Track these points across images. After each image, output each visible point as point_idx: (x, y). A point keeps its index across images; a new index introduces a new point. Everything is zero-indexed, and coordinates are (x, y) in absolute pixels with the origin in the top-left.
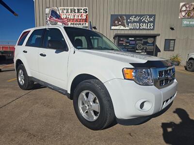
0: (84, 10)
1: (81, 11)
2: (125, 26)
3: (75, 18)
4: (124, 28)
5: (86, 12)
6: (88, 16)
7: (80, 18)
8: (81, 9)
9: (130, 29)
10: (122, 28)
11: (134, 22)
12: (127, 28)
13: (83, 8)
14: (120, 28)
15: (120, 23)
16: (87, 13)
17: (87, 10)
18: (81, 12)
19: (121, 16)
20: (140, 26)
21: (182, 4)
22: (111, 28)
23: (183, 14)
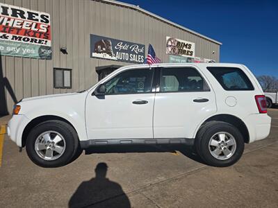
0: (42, 16)
1: (36, 17)
2: (111, 55)
3: (24, 27)
4: (110, 57)
5: (47, 22)
6: (51, 29)
7: (33, 28)
8: (37, 15)
9: (119, 60)
10: (108, 56)
11: (123, 51)
12: (114, 58)
13: (40, 14)
14: (105, 57)
15: (104, 49)
16: (49, 24)
17: (49, 19)
18: (37, 20)
19: (106, 39)
20: (130, 57)
21: (168, 38)
22: (91, 54)
23: (170, 49)
